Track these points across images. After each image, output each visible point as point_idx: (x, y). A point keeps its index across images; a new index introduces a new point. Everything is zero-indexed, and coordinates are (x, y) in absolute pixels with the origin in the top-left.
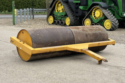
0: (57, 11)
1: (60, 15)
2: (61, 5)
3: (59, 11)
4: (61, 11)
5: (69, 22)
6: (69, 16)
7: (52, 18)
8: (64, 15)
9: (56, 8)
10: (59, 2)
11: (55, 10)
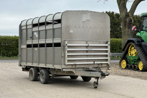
0: (130, 54)
1: (133, 59)
2: (134, 48)
3: (132, 54)
4: (134, 55)
5: (142, 67)
6: (142, 60)
7: (125, 62)
8: (137, 59)
9: (129, 52)
10: (132, 46)
11: (128, 54)
